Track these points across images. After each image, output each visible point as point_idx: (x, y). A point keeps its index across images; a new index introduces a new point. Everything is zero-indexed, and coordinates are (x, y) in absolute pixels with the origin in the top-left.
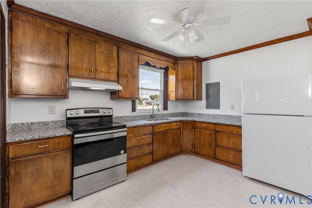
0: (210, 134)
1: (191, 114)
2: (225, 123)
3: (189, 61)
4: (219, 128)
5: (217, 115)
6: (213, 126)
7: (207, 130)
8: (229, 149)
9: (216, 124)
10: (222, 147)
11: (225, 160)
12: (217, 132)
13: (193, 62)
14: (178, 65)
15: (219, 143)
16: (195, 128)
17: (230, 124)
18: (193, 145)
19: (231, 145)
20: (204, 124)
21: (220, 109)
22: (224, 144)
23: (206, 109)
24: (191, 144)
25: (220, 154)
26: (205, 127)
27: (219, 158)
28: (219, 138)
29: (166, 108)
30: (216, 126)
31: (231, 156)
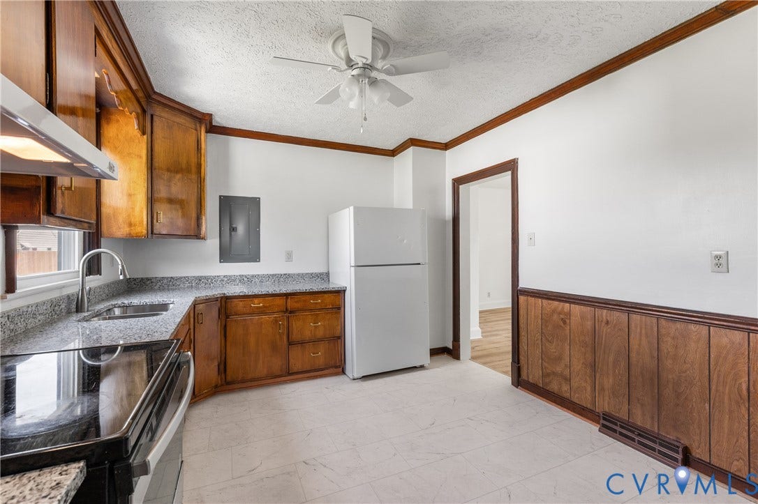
0: (276, 321)
2: (311, 291)
3: (187, 119)
4: (296, 302)
5: (253, 276)
6: (279, 301)
7: (265, 314)
8: (316, 341)
9: (287, 295)
10: (302, 343)
11: (308, 369)
12: (291, 312)
13: (196, 125)
14: (155, 118)
15: (295, 336)
16: (227, 317)
17: (321, 290)
18: (222, 367)
19: (320, 333)
20: (256, 301)
21: (259, 261)
22: (307, 334)
23: (220, 262)
24: (216, 364)
25: (298, 359)
26: (260, 307)
27: (295, 370)
28: (296, 325)
29: (96, 268)
30: (289, 300)
31: (320, 355)
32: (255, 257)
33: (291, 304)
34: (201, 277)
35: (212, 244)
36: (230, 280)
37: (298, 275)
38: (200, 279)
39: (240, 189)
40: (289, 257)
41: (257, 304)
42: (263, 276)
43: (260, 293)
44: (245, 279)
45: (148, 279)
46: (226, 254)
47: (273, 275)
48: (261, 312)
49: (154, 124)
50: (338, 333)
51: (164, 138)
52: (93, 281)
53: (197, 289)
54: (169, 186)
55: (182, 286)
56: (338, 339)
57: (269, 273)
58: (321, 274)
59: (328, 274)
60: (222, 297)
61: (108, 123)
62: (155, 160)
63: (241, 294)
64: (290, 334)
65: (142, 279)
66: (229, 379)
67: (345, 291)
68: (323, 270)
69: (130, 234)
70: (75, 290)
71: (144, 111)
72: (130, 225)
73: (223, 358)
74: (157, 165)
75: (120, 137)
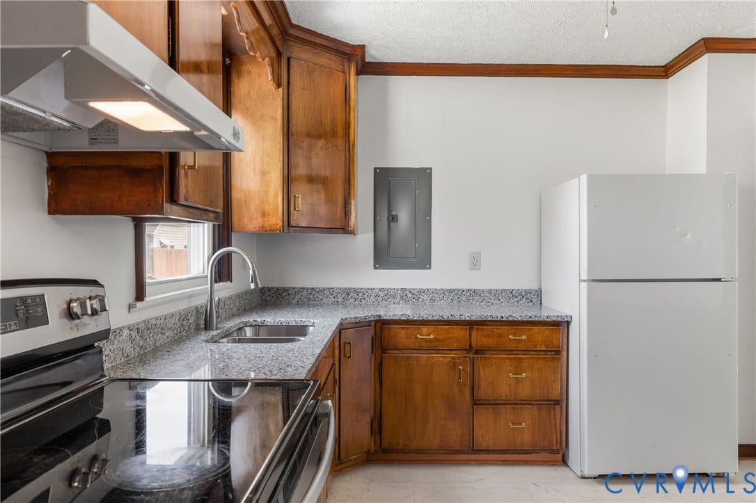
0: (454, 364)
1: (305, 293)
2: (510, 319)
3: (332, 56)
4: (485, 336)
5: (420, 291)
6: (459, 333)
7: (438, 351)
8: (517, 403)
9: (471, 324)
10: (495, 404)
11: (505, 447)
12: (477, 352)
13: (344, 65)
14: (293, 62)
15: (484, 391)
16: (384, 351)
17: (527, 319)
18: (376, 425)
19: (525, 391)
20: (425, 329)
21: (430, 268)
22: (503, 391)
23: (375, 268)
24: (368, 419)
25: (489, 429)
26: (430, 341)
27: (484, 446)
28: (486, 373)
29: (226, 273)
30: (474, 333)
31: (524, 427)
32: (423, 261)
33: (478, 338)
34: (350, 289)
35: (364, 240)
36: (388, 295)
37: (490, 291)
38: (347, 292)
39: (403, 158)
40: (475, 262)
41: (426, 334)
42: (436, 291)
43: (430, 318)
44: (410, 295)
45: (285, 290)
46: (383, 257)
47: (451, 291)
48: (433, 347)
49: (292, 70)
50: (555, 394)
51: (303, 89)
52: (224, 290)
53: (345, 306)
54: (310, 158)
55: (325, 301)
56: (556, 404)
57: (444, 288)
58: (528, 292)
59: (539, 293)
60: (376, 321)
61: (239, 77)
62: (293, 121)
63: (403, 318)
64: (476, 386)
65: (278, 289)
66: (385, 444)
67: (568, 323)
68: (532, 285)
69: (263, 227)
70: (202, 300)
71: (279, 54)
72: (264, 214)
73: (378, 411)
74: (294, 128)
75: (251, 93)
